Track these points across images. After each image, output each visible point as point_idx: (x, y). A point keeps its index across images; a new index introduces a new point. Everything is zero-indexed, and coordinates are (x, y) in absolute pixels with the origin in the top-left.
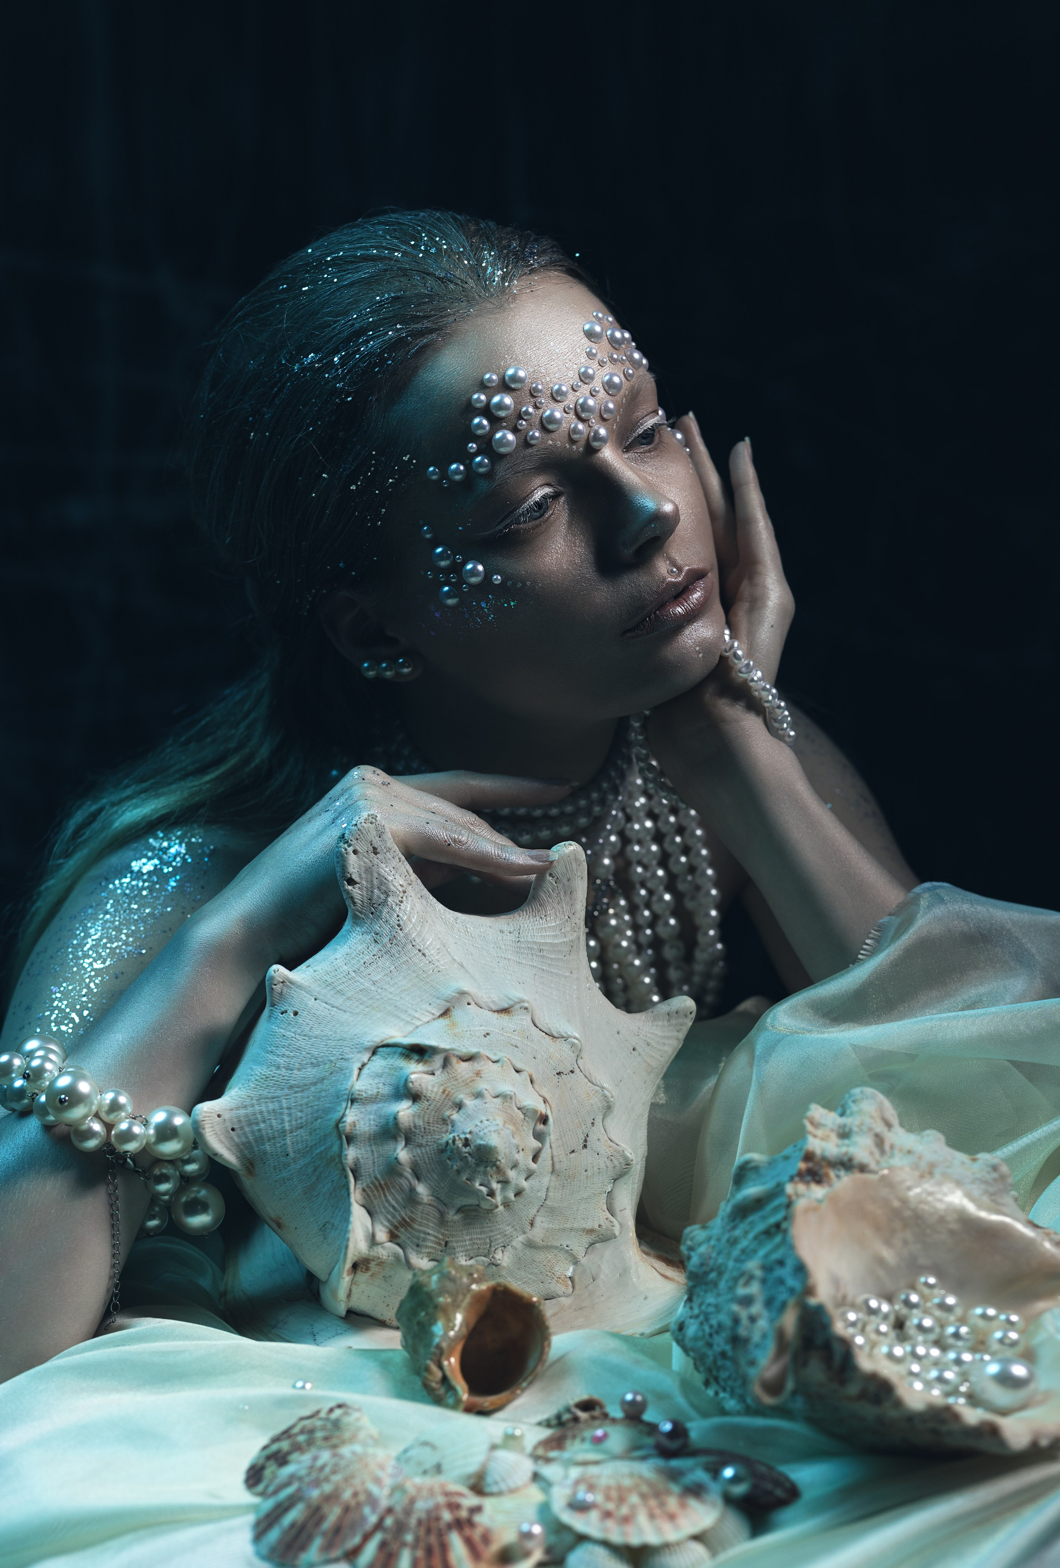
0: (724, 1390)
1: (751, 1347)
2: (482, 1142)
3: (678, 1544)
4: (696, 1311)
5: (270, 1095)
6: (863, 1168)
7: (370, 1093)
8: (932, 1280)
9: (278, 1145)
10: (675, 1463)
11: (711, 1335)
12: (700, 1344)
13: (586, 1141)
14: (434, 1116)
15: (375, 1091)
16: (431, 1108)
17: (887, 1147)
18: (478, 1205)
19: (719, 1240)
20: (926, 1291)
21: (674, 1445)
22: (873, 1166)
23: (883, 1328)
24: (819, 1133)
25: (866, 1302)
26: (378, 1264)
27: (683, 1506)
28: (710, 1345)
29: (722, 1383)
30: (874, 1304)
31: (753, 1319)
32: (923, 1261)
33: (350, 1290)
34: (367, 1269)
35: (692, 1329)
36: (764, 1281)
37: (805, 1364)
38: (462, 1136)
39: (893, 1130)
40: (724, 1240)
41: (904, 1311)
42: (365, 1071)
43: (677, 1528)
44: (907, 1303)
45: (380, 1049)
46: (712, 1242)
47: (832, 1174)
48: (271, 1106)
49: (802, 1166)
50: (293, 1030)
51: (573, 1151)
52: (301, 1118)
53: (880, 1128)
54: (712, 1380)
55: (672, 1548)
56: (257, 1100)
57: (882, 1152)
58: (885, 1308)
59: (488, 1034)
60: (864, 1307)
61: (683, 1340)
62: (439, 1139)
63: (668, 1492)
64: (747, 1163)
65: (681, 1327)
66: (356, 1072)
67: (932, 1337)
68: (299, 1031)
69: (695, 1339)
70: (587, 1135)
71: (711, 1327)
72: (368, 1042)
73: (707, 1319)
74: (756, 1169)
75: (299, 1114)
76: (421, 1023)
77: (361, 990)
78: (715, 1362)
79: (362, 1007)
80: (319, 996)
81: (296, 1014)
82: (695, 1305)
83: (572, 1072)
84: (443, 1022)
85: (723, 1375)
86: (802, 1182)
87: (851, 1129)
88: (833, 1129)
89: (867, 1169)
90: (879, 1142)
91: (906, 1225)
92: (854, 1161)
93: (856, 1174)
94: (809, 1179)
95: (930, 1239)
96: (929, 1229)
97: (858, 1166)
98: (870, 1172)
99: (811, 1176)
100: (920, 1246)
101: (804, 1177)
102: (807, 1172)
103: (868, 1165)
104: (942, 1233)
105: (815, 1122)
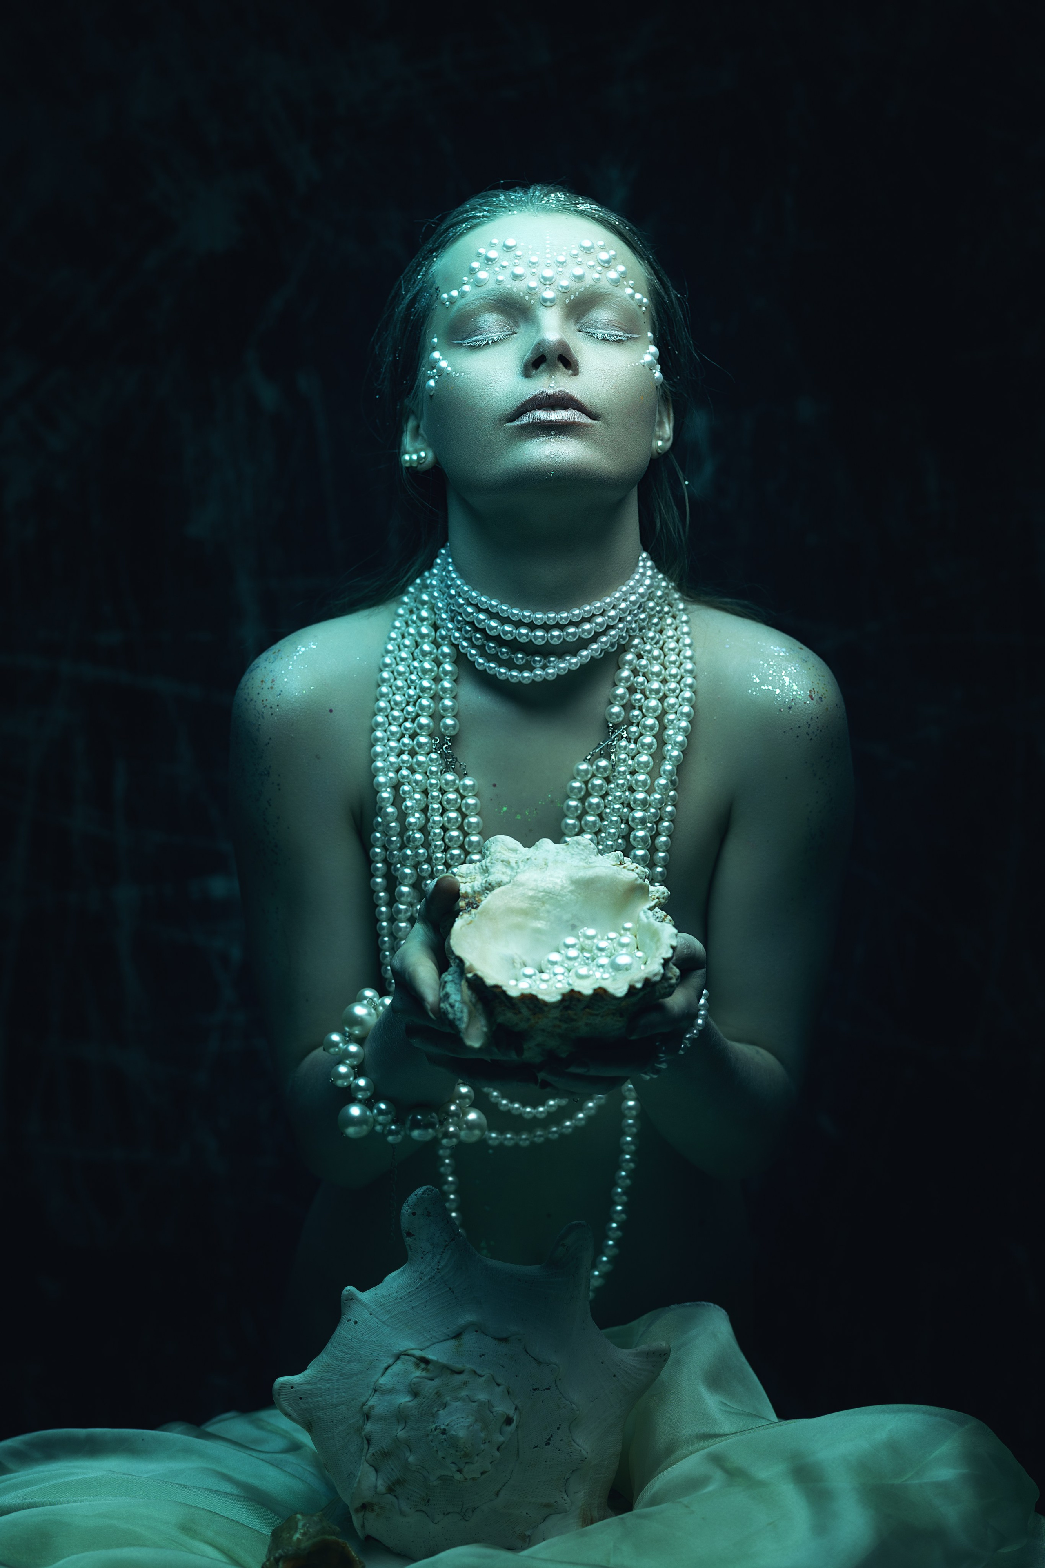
2: (454, 1433)
5: (328, 1378)
7: (388, 1387)
9: (328, 1414)
13: (549, 1439)
14: (426, 1410)
15: (392, 1386)
16: (425, 1403)
17: (515, 864)
18: (453, 1477)
22: (506, 880)
26: (381, 1508)
33: (364, 1523)
34: (373, 1510)
38: (443, 1427)
42: (389, 1371)
45: (403, 1357)
47: (483, 899)
48: (327, 1386)
50: (351, 1334)
51: (537, 1447)
52: (344, 1397)
56: (319, 1380)
57: (512, 869)
59: (483, 1355)
62: (426, 1427)
66: (382, 1371)
68: (355, 1335)
70: (552, 1436)
72: (396, 1350)
75: (344, 1394)
76: (437, 1340)
77: (402, 1312)
79: (400, 1324)
80: (374, 1313)
81: (356, 1322)
83: (548, 1389)
84: (452, 1343)
86: (465, 913)
87: (486, 867)
88: (476, 873)
89: (502, 884)
90: (507, 864)
91: (543, 903)
92: (492, 884)
93: (497, 891)
94: (469, 909)
95: (562, 902)
96: (558, 897)
97: (496, 885)
98: (505, 884)
99: (469, 907)
100: (558, 909)
101: (465, 909)
102: (467, 906)
103: (501, 882)
104: (567, 895)
105: (464, 875)
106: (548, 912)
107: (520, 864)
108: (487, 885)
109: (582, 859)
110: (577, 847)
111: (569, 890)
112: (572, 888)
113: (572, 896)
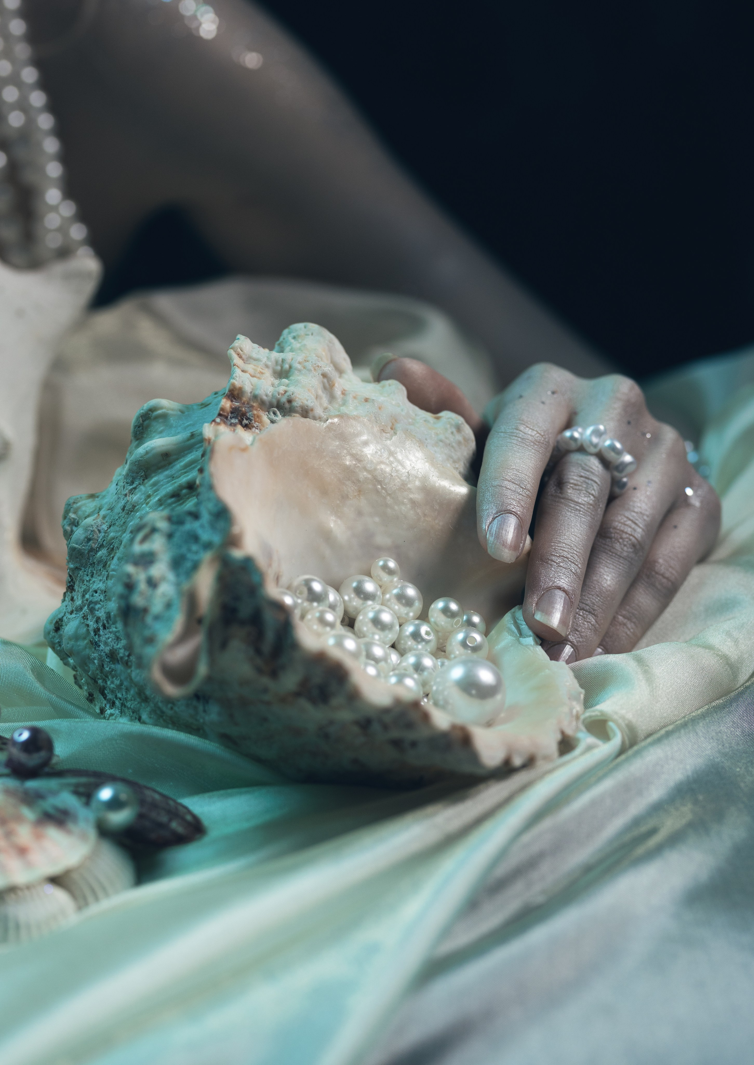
0: (113, 705)
1: (149, 620)
3: (28, 887)
4: (79, 602)
6: (306, 413)
8: (392, 564)
10: (32, 784)
11: (96, 631)
12: (82, 643)
17: (338, 393)
19: (111, 509)
20: (385, 577)
21: (33, 760)
22: (319, 411)
23: (329, 617)
24: (250, 368)
25: (307, 583)
27: (38, 837)
28: (95, 645)
29: (110, 696)
30: (317, 587)
31: (152, 583)
32: (381, 539)
35: (70, 628)
36: (170, 536)
37: (224, 645)
39: (345, 376)
40: (118, 509)
41: (356, 602)
43: (29, 865)
44: (359, 591)
46: (102, 513)
47: (265, 418)
49: (226, 404)
53: (329, 369)
54: (97, 695)
55: (20, 893)
57: (332, 397)
58: (332, 596)
60: (305, 591)
61: (60, 644)
63: (19, 819)
64: (152, 410)
65: (58, 626)
67: (391, 636)
69: (76, 637)
71: (98, 620)
73: (92, 610)
74: (164, 417)
78: (102, 666)
82: (78, 596)
85: (111, 684)
86: (225, 423)
87: (290, 367)
88: (267, 366)
89: (311, 414)
90: (327, 385)
91: (360, 492)
92: (295, 404)
93: (297, 419)
94: (234, 421)
95: (389, 511)
96: (388, 498)
97: (299, 409)
98: (315, 418)
99: (236, 418)
100: (377, 519)
101: (227, 418)
102: (232, 413)
103: (312, 410)
104: (403, 503)
105: (244, 356)
106: (360, 513)
107: (350, 399)
108: (284, 399)
109: (452, 457)
110: (452, 433)
111: (411, 496)
112: (417, 496)
113: (412, 512)
